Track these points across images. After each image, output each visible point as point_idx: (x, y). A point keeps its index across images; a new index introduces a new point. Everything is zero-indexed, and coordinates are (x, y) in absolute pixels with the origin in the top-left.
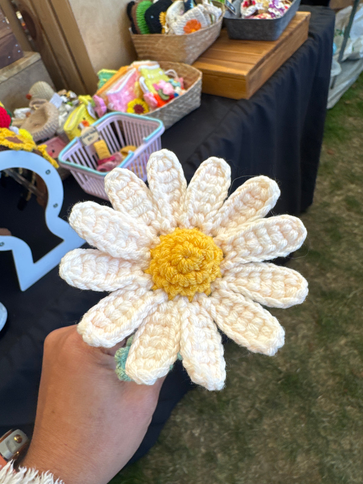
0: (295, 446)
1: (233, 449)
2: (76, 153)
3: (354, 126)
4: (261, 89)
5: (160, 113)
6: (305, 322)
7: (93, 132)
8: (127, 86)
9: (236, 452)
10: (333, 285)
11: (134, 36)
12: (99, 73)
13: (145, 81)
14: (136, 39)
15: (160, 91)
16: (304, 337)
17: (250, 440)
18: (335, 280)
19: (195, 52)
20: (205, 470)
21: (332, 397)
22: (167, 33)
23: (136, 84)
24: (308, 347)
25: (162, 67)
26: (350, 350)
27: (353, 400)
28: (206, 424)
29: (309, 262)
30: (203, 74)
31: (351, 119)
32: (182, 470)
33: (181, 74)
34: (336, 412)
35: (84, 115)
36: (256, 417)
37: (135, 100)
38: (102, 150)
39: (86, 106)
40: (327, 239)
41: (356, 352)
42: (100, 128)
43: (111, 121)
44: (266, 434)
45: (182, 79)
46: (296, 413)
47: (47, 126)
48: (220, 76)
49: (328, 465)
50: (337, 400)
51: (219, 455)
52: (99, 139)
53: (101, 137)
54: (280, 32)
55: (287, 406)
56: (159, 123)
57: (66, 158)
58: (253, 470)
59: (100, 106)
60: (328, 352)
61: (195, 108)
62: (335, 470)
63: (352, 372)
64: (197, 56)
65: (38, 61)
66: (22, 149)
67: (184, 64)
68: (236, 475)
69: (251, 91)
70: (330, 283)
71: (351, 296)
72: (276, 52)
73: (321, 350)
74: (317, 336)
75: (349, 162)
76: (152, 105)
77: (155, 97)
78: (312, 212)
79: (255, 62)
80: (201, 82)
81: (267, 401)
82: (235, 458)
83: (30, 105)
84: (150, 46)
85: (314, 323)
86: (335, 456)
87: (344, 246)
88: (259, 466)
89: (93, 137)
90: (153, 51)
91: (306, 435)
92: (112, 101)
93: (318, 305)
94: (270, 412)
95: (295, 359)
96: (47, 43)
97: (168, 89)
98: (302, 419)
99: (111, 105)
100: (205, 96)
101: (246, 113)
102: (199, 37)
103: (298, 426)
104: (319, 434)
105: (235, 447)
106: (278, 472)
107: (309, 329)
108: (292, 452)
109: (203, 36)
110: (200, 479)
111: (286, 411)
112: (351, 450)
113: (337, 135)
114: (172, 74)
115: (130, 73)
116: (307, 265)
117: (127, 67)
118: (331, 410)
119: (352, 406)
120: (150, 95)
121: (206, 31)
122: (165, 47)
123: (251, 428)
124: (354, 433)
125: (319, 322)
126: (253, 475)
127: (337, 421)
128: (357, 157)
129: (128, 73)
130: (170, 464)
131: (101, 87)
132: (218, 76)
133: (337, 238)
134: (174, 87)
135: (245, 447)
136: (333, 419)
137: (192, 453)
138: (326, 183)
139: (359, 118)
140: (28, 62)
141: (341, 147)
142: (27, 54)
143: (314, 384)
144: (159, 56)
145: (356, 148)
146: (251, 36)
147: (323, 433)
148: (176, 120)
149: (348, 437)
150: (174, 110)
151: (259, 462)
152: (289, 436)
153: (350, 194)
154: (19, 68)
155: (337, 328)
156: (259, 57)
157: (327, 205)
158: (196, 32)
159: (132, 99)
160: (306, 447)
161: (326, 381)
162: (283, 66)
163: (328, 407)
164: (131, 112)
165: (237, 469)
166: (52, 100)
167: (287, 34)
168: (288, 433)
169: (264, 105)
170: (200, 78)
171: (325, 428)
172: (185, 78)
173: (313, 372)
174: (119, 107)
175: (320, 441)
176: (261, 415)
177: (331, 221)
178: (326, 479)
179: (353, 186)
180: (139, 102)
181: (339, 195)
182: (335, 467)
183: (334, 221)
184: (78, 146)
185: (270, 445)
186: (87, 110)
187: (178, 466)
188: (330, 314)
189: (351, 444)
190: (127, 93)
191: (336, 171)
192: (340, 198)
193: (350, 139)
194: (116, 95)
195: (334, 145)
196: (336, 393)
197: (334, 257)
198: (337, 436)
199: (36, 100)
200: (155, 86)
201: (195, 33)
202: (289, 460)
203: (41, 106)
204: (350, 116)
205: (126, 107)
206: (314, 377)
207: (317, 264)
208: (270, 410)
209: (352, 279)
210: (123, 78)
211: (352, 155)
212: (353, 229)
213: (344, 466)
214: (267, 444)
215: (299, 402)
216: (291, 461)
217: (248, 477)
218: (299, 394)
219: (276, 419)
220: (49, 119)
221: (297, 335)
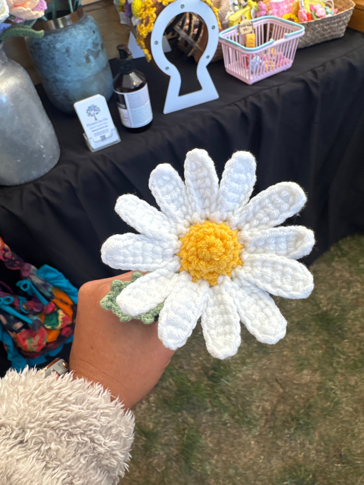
0: (306, 362)
7: (250, 25)
15: (313, 11)
16: (354, 293)
21: (357, 344)
23: (297, 1)
24: (354, 301)
30: (356, 5)
33: (338, 5)
34: (355, 356)
35: (247, 15)
37: (290, 14)
39: (251, 8)
42: (255, 25)
43: (265, 23)
45: (337, 9)
46: (318, 342)
49: (328, 387)
52: (251, 33)
53: (253, 31)
55: (313, 333)
56: (301, 28)
58: (263, 363)
59: (262, 10)
61: (337, 37)
68: (248, 359)
76: (303, 20)
77: (308, 14)
81: (298, 324)
82: (253, 348)
86: (338, 384)
88: (269, 362)
89: (248, 29)
91: (319, 359)
92: (272, 9)
95: (338, 306)
97: (321, 12)
98: (322, 348)
99: (271, 11)
103: (316, 351)
104: (331, 364)
106: (282, 373)
108: (301, 365)
111: (310, 337)
112: (354, 387)
114: (329, 4)
118: (351, 353)
120: (304, 12)
126: (261, 365)
127: (351, 363)
134: (327, 13)
136: (349, 359)
143: (346, 329)
147: (334, 365)
149: (356, 377)
150: (319, 29)
151: (271, 360)
152: (304, 354)
159: (289, 13)
160: (316, 367)
161: (358, 332)
163: (350, 350)
165: (251, 356)
168: (304, 352)
170: (352, 8)
171: (338, 363)
172: (339, 10)
173: (349, 321)
178: (321, 395)
180: (293, 16)
182: (333, 391)
184: (235, 32)
185: (285, 353)
189: (356, 383)
190: (286, 6)
194: (277, 5)
198: (347, 372)
200: (311, 7)
202: (295, 369)
206: (348, 324)
213: (341, 394)
214: (283, 352)
215: (325, 335)
216: (297, 370)
217: (256, 365)
218: (328, 330)
219: (298, 339)
220: (222, 7)
221: (349, 289)
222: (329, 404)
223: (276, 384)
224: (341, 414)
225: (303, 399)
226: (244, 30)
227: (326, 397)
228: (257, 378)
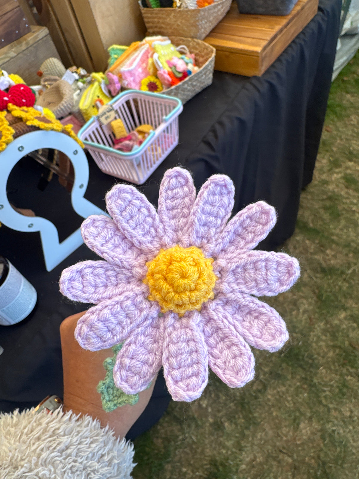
0: (297, 414)
1: (239, 418)
2: (93, 132)
3: (352, 103)
4: (273, 66)
5: (175, 91)
6: (306, 298)
7: (110, 110)
8: (141, 63)
9: (243, 421)
10: (332, 262)
11: (144, 10)
12: (110, 49)
13: (159, 58)
14: (145, 13)
15: (173, 68)
16: (305, 312)
17: (254, 409)
18: (335, 256)
19: (207, 26)
20: (212, 438)
21: (332, 367)
22: (180, 7)
23: (150, 61)
24: (308, 321)
25: (173, 43)
26: (349, 323)
27: (352, 370)
28: (213, 396)
29: (308, 239)
30: (217, 50)
31: (348, 96)
32: (191, 438)
33: (192, 50)
34: (337, 382)
35: (98, 93)
36: (260, 388)
37: (149, 77)
38: (120, 129)
39: (100, 83)
40: (326, 216)
41: (355, 325)
42: (116, 106)
43: (126, 100)
44: (270, 403)
45: (193, 55)
46: (298, 384)
47: (63, 105)
48: (232, 53)
49: (330, 431)
50: (337, 371)
51: (226, 424)
52: (115, 118)
53: (117, 115)
54: (292, 6)
55: (289, 377)
56: (178, 102)
57: (84, 138)
58: (259, 437)
59: (114, 84)
60: (329, 326)
61: (207, 85)
62: (336, 435)
63: (351, 345)
64: (208, 30)
65: (46, 36)
66: (53, 130)
67: (196, 40)
68: (242, 442)
69: (263, 69)
70: (330, 260)
71: (350, 271)
72: (288, 27)
73: (322, 324)
74: (317, 310)
75: (347, 139)
76: (166, 82)
77: (169, 74)
78: (311, 190)
79: (269, 38)
80: (214, 59)
81: (271, 373)
82: (241, 426)
83: (42, 83)
84: (161, 21)
85: (315, 298)
86: (336, 422)
87: (343, 222)
88: (264, 434)
89: (110, 116)
90: (163, 26)
91: (308, 404)
92: (126, 79)
93: (319, 281)
94: (274, 383)
95: (296, 333)
96: (53, 17)
97: (181, 66)
98: (304, 389)
99: (126, 83)
100: (218, 73)
101: (258, 90)
102: (212, 11)
103: (301, 395)
104: (320, 402)
105: (241, 416)
106: (282, 438)
107: (310, 304)
108: (295, 420)
109: (216, 10)
110: (208, 446)
111: (288, 382)
112: (350, 417)
113: (335, 113)
114: (183, 50)
115: (143, 49)
116: (307, 242)
117: (139, 43)
118: (331, 380)
119: (352, 376)
120: (164, 72)
121: (219, 5)
122: (176, 21)
123: (256, 398)
124: (353, 401)
125: (319, 297)
126: (259, 442)
127: (337, 390)
128: (355, 135)
129: (141, 48)
130: (179, 433)
131: (112, 64)
132: (229, 52)
133: (336, 216)
134: (187, 64)
135: (251, 416)
136: (333, 389)
137: (200, 423)
138: (325, 161)
139: (356, 95)
140: (36, 37)
141: (338, 124)
142: (35, 28)
143: (316, 356)
144: (170, 31)
145: (353, 125)
146: (261, 10)
147: (324, 402)
148: (189, 98)
149: (347, 405)
150: (189, 88)
151: (264, 430)
152: (292, 405)
153: (349, 171)
154: (27, 43)
155: (336, 303)
156: (272, 33)
157: (325, 183)
158: (209, 6)
159: (146, 76)
160: (309, 415)
161: (326, 353)
162: (293, 42)
163: (329, 378)
164: (145, 89)
165: (243, 436)
166: (64, 77)
167: (299, 8)
168: (291, 402)
169: (275, 82)
170: (214, 55)
171: (325, 397)
172: (196, 55)
173: (314, 345)
174: (133, 85)
175: (321, 409)
176: (265, 387)
177: (330, 198)
178: (327, 444)
179: (351, 164)
180: (153, 79)
181: (337, 173)
182: (336, 433)
183: (333, 198)
184: (96, 125)
186: (101, 88)
187: (187, 435)
188: (329, 290)
189: (351, 411)
190: (140, 70)
191: (335, 149)
192: (340, 176)
193: (348, 116)
194: (130, 72)
195: (332, 122)
196: (336, 364)
197: (332, 234)
198: (337, 405)
199: (47, 77)
200: (168, 62)
201: (208, 8)
202: (292, 427)
203: (55, 84)
204: (347, 92)
205: (140, 84)
206: (315, 349)
207: (317, 241)
208: (273, 381)
209: (351, 255)
210: (136, 54)
211: (350, 132)
212: (351, 206)
213: (344, 432)
214: (272, 413)
215: (301, 373)
216: (294, 428)
217: (254, 444)
218: (301, 366)
219: (279, 390)
220: (65, 97)
221: (298, 310)
222: (338, 449)
223: (281, 456)
224: (353, 454)
225: (314, 458)
226: (107, 118)
227: (333, 442)
228: (261, 458)
